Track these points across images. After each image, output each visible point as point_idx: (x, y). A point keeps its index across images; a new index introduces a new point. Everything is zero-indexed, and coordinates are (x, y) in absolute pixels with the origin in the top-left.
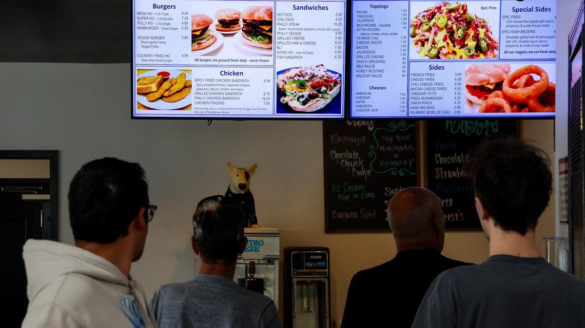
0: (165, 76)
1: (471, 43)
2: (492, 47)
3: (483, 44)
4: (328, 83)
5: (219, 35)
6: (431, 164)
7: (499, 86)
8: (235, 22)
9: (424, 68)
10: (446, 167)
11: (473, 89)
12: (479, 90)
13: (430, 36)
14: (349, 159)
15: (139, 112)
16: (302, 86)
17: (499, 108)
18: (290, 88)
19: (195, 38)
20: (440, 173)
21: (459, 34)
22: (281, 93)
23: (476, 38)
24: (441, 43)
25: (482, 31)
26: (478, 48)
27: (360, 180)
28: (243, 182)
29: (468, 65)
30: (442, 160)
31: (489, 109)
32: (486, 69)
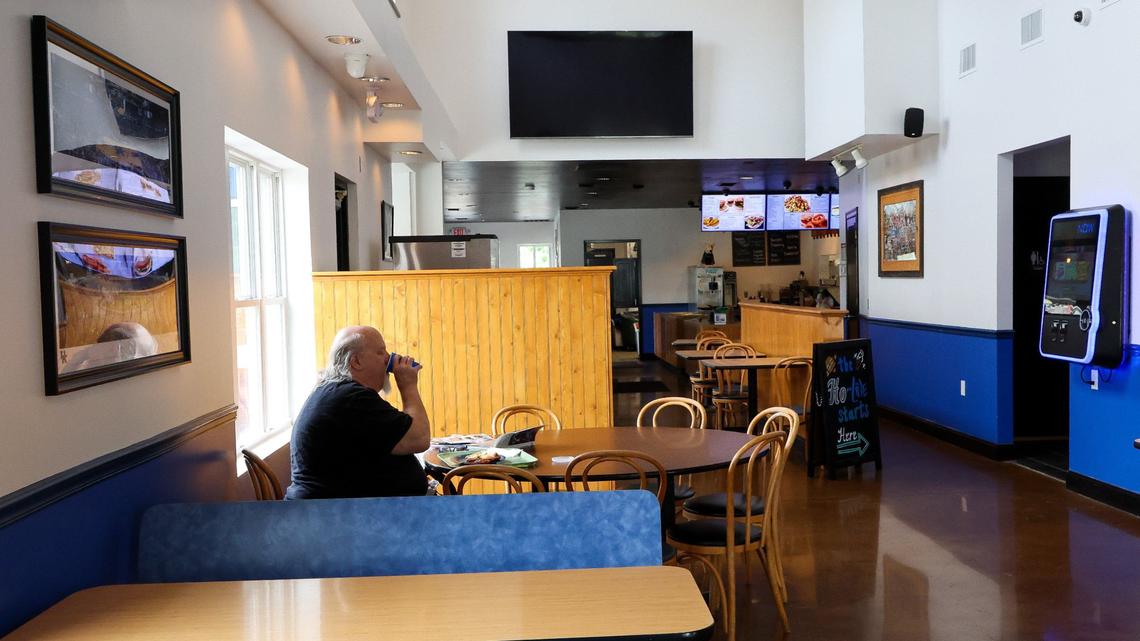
0: (711, 219)
1: (802, 208)
2: (808, 208)
3: (806, 208)
4: (760, 220)
5: (727, 206)
6: (769, 242)
7: (810, 220)
8: (732, 202)
9: (788, 215)
10: (774, 243)
11: (803, 221)
12: (805, 221)
13: (791, 205)
14: (741, 240)
16: (752, 221)
18: (749, 222)
19: (721, 207)
20: (772, 245)
21: (799, 205)
22: (746, 223)
23: (804, 206)
24: (793, 208)
26: (804, 209)
27: (745, 248)
29: (801, 214)
30: (772, 240)
31: (808, 227)
32: (807, 215)
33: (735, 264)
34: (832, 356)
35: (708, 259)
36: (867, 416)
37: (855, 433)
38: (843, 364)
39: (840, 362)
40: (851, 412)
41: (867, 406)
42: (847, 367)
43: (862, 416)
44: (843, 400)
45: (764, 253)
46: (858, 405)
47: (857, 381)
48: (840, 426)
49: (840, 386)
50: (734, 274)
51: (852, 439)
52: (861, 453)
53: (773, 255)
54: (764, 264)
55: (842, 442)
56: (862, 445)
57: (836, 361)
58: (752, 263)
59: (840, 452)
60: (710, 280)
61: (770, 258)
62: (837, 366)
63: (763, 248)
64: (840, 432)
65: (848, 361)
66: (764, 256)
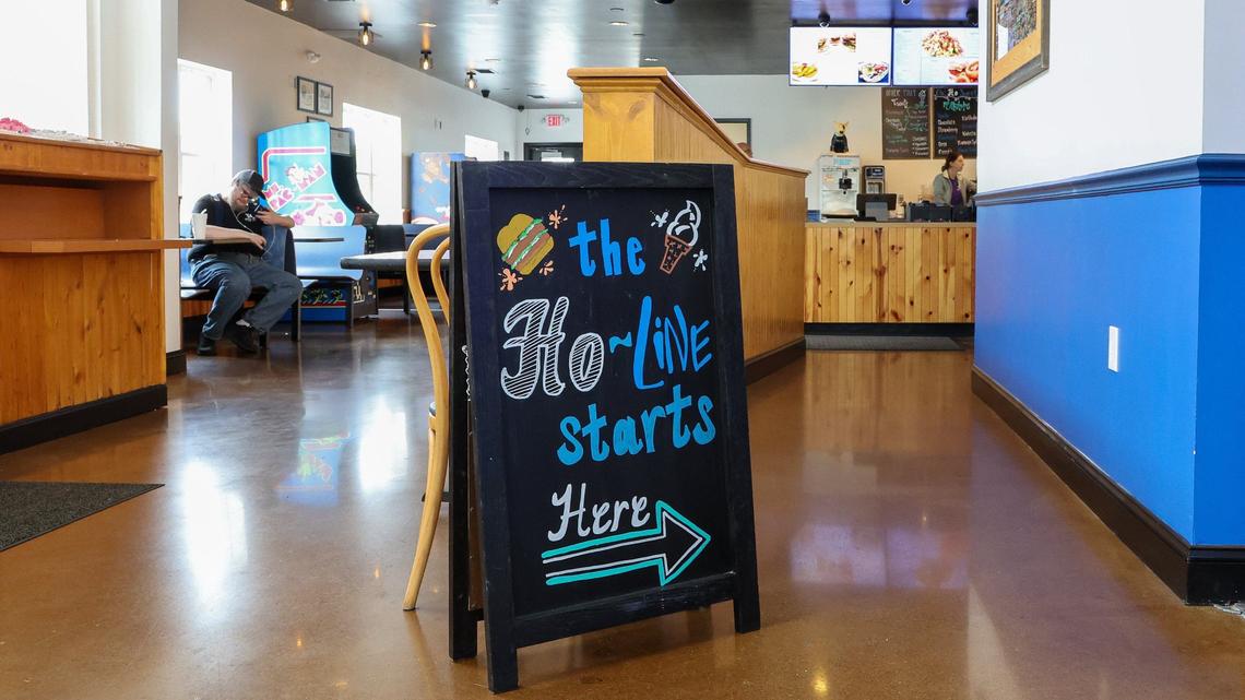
0: (805, 66)
1: (951, 50)
2: (960, 51)
3: (957, 50)
4: (882, 68)
5: (831, 45)
6: (936, 126)
7: (964, 70)
8: (838, 39)
9: (928, 60)
10: (944, 127)
11: (952, 72)
12: (955, 72)
13: (932, 46)
14: (894, 122)
15: (792, 83)
16: (870, 69)
17: (964, 81)
18: (865, 71)
19: (819, 47)
20: (941, 130)
21: (945, 45)
22: (860, 73)
23: (953, 46)
24: (936, 49)
25: (956, 44)
26: (954, 52)
27: (900, 133)
28: (842, 129)
29: (950, 60)
30: (941, 123)
31: (959, 81)
32: (958, 62)
33: (886, 156)
34: (539, 212)
35: (839, 145)
36: (704, 436)
37: (639, 504)
38: (595, 249)
39: (582, 238)
40: (625, 426)
41: (705, 403)
42: (618, 257)
43: (680, 441)
44: (586, 379)
45: (928, 142)
46: (665, 398)
47: (662, 310)
48: (561, 477)
49: (573, 328)
50: (882, 169)
51: (625, 524)
52: (667, 575)
53: (940, 144)
54: (928, 157)
55: (572, 538)
56: (675, 543)
57: (561, 235)
58: (911, 155)
59: (555, 579)
60: (840, 175)
61: (937, 148)
62: (563, 255)
63: (926, 134)
64: (563, 500)
65: (619, 236)
66: (928, 146)
